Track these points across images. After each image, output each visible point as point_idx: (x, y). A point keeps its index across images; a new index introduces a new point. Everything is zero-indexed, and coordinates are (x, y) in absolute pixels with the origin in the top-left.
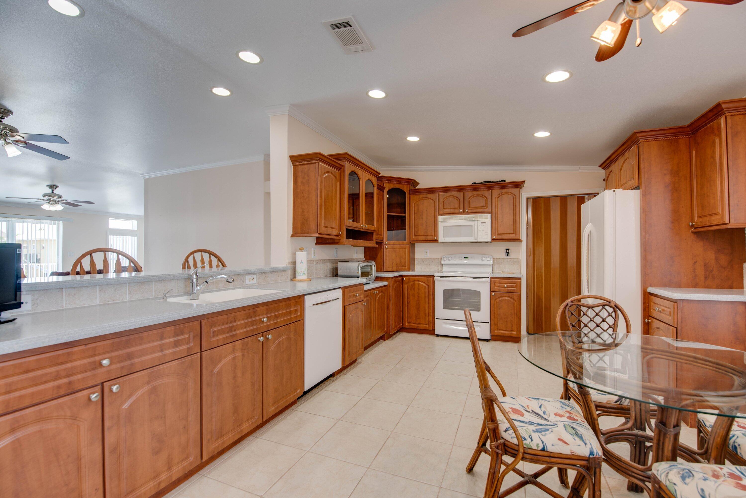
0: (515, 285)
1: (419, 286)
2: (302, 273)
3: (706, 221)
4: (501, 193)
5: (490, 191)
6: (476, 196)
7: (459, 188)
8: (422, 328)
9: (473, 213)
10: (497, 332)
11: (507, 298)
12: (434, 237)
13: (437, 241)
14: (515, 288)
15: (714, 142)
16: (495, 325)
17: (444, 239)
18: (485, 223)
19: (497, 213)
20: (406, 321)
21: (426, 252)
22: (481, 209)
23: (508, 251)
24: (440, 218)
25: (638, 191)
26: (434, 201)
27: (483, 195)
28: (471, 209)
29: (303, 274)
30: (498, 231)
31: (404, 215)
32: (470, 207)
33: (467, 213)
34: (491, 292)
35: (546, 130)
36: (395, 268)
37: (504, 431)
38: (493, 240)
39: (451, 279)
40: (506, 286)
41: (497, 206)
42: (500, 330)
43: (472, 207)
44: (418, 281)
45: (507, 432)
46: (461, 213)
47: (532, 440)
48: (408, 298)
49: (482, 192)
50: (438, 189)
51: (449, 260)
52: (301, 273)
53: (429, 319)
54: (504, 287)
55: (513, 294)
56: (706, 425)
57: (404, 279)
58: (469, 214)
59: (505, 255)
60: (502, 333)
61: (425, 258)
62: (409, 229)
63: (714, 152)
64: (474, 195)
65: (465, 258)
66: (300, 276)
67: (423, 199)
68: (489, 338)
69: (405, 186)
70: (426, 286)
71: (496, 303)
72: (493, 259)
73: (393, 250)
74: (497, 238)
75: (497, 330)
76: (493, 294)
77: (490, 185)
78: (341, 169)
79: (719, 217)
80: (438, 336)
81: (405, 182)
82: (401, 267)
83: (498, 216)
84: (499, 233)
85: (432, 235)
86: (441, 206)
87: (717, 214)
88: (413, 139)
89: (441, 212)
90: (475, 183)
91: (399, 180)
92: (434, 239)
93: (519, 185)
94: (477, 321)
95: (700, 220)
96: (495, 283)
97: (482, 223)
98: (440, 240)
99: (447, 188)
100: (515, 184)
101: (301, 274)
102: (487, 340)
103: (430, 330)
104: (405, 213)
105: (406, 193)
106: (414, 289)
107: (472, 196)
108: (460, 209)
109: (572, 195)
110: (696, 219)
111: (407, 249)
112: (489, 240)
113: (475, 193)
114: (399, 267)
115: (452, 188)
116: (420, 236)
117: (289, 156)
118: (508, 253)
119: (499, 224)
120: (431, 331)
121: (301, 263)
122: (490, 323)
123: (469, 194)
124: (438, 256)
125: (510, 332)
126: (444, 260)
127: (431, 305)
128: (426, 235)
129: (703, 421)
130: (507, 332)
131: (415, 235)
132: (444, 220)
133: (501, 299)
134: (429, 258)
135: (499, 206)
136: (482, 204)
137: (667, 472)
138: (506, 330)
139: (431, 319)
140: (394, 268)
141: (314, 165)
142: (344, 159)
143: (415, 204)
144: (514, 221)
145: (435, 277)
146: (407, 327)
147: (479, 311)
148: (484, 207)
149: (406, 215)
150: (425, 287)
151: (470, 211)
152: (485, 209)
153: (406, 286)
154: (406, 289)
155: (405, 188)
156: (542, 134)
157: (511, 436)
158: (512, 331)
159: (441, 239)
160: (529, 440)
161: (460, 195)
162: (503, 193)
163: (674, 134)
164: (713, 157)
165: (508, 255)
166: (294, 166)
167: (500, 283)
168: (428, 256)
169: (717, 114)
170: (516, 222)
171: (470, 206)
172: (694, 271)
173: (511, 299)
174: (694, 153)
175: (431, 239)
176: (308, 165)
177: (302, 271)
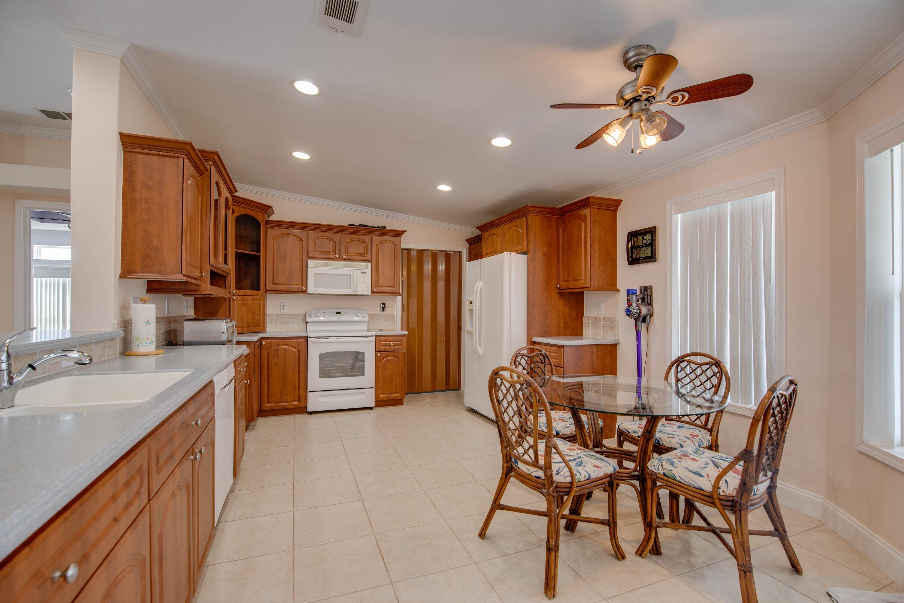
0: (400, 343)
1: (285, 351)
2: (150, 341)
3: (571, 284)
4: (382, 241)
5: (370, 237)
6: (355, 241)
7: (335, 228)
8: (289, 407)
9: (351, 261)
10: (383, 396)
11: (390, 358)
12: (300, 286)
13: (305, 291)
14: (400, 346)
15: (580, 226)
16: (380, 389)
17: (316, 290)
18: (365, 273)
19: (378, 263)
20: (266, 400)
21: (284, 306)
22: (361, 256)
23: (383, 306)
24: (311, 263)
25: (525, 256)
26: (302, 241)
27: (362, 240)
28: (349, 255)
29: (150, 343)
30: (378, 283)
31: (257, 254)
32: (348, 253)
33: (344, 260)
34: (376, 352)
35: (448, 185)
36: (246, 328)
37: (556, 475)
38: (373, 293)
39: (330, 339)
40: (392, 344)
41: (377, 255)
42: (384, 394)
43: (350, 253)
44: (285, 345)
45: (559, 474)
46: (336, 259)
47: (581, 474)
48: (268, 369)
49: (362, 237)
50: (308, 225)
51: (317, 316)
52: (146, 340)
53: (299, 394)
54: (390, 345)
55: (398, 353)
56: (629, 433)
57: (264, 343)
58: (345, 261)
59: (380, 310)
60: (386, 397)
61: (282, 314)
62: (265, 275)
63: (580, 233)
64: (352, 239)
65: (336, 313)
66: (145, 346)
67: (285, 236)
68: (373, 404)
69: (260, 214)
70: (296, 350)
71: (381, 364)
72: (369, 314)
73: (244, 303)
74: (377, 291)
75: (382, 394)
76: (379, 354)
77: (371, 230)
78: (203, 174)
79: (582, 282)
80: (311, 413)
81: (260, 209)
82: (254, 327)
83: (378, 266)
84: (380, 285)
85: (298, 285)
86: (311, 248)
87: (582, 279)
88: (301, 156)
89: (311, 255)
90: (353, 225)
91: (253, 204)
92: (301, 289)
93: (399, 233)
94: (360, 387)
95: (566, 283)
96: (380, 342)
97: (361, 273)
98: (309, 291)
99: (319, 226)
100: (397, 232)
101: (146, 343)
102: (371, 408)
103: (302, 408)
104: (259, 251)
105: (260, 224)
106: (278, 356)
107: (350, 240)
108: (335, 253)
109: (427, 250)
110: (561, 283)
111: (261, 302)
112: (370, 293)
113: (354, 236)
114: (251, 327)
115: (327, 227)
116: (281, 284)
117: (120, 133)
118: (384, 308)
119: (379, 275)
120: (303, 410)
121: (147, 325)
122: (374, 388)
123: (347, 237)
124: (302, 311)
125: (394, 395)
126: (311, 317)
127: (302, 375)
128: (290, 283)
129: (626, 430)
130: (392, 395)
131: (273, 283)
132: (315, 265)
133: (385, 359)
134: (288, 314)
135: (380, 256)
136: (362, 251)
137: (661, 465)
138: (391, 393)
139: (302, 393)
140: (244, 328)
141: (176, 160)
142: (211, 160)
143: (274, 241)
144: (395, 273)
145: (309, 339)
146: (266, 409)
147: (363, 375)
148: (364, 254)
149: (260, 254)
150: (294, 351)
151: (347, 257)
152: (364, 256)
153: (266, 353)
154: (266, 357)
155: (259, 217)
156: (444, 188)
157: (564, 477)
158: (396, 393)
159: (311, 289)
160: (579, 474)
161: (337, 237)
162: (384, 240)
163: (550, 213)
164: (579, 237)
165: (383, 311)
166: (125, 151)
167: (386, 342)
168: (286, 311)
169: (584, 205)
170: (397, 274)
171: (347, 251)
172: (558, 323)
173: (396, 359)
174: (561, 230)
175: (297, 290)
176: (161, 158)
177: (148, 338)
